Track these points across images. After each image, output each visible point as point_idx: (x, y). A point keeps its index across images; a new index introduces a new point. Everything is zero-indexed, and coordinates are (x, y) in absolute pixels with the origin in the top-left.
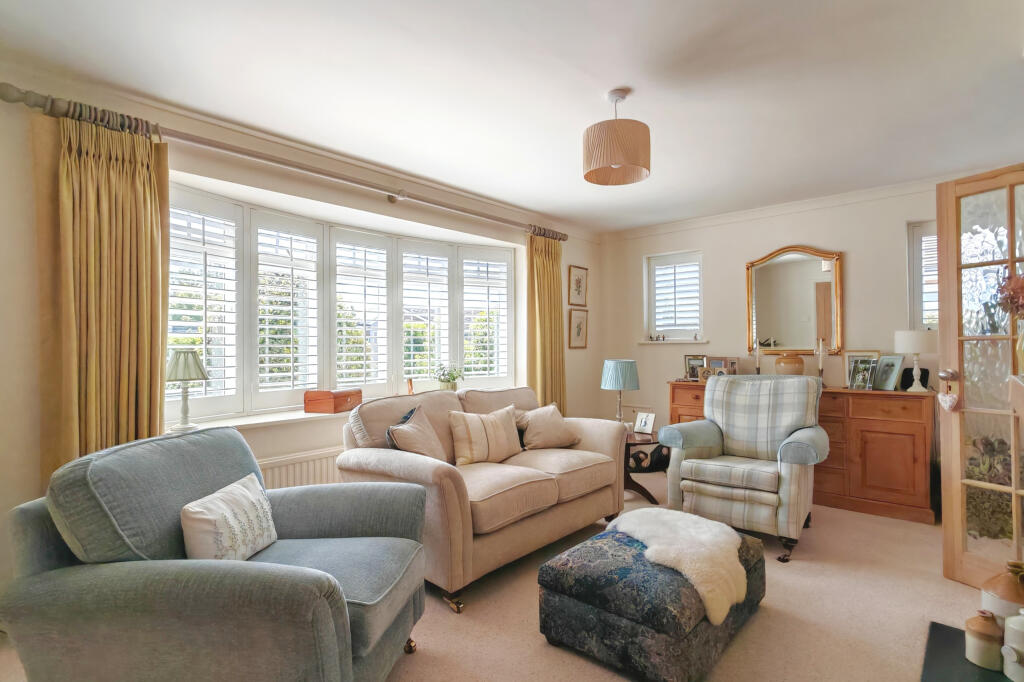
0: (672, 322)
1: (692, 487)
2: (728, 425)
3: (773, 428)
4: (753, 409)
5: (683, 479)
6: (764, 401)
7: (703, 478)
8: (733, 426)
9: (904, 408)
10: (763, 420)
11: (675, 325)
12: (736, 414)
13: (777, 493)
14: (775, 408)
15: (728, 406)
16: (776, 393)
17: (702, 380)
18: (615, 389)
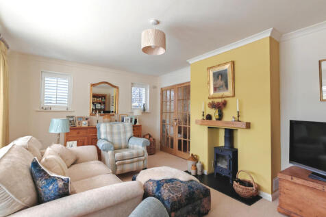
1: (121, 163)
3: (125, 138)
5: (116, 161)
7: (124, 159)
11: (56, 103)
17: (77, 126)
18: (58, 132)
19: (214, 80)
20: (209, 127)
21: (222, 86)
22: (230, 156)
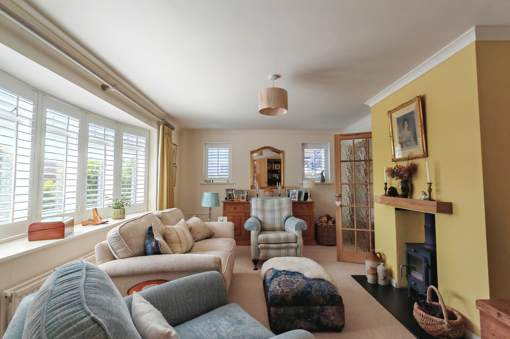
0: (217, 174)
1: (265, 246)
2: (263, 218)
3: (280, 218)
4: (273, 211)
5: (259, 244)
6: (276, 207)
7: (269, 242)
8: (266, 219)
9: (308, 207)
10: (277, 215)
11: (218, 176)
12: (267, 213)
13: (296, 243)
14: (280, 210)
15: (263, 211)
16: (280, 204)
17: (235, 200)
18: (209, 206)
19: (400, 131)
20: (396, 209)
21: (410, 140)
22: (427, 261)
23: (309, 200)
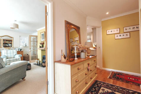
1: (9, 62)
3: (13, 55)
4: (11, 53)
8: (8, 55)
13: (19, 60)
20: (41, 50)
23: (22, 50)
